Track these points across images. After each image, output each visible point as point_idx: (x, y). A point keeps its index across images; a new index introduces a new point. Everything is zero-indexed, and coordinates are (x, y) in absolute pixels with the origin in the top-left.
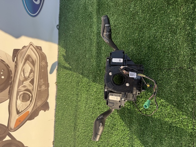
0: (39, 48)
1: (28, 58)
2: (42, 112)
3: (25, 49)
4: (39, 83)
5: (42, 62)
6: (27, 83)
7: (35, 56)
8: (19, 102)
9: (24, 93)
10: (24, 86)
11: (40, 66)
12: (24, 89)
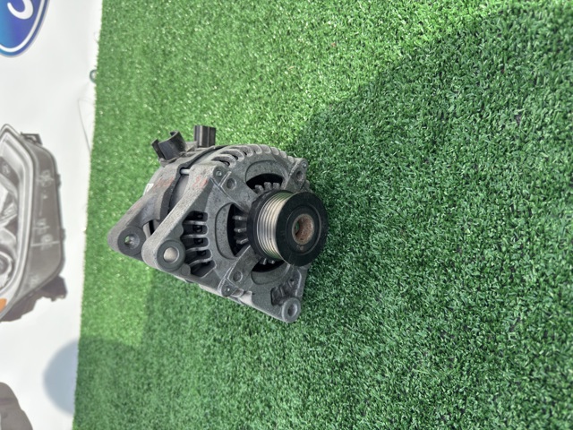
0: (31, 139)
4: (34, 229)
5: (41, 173)
11: (37, 184)
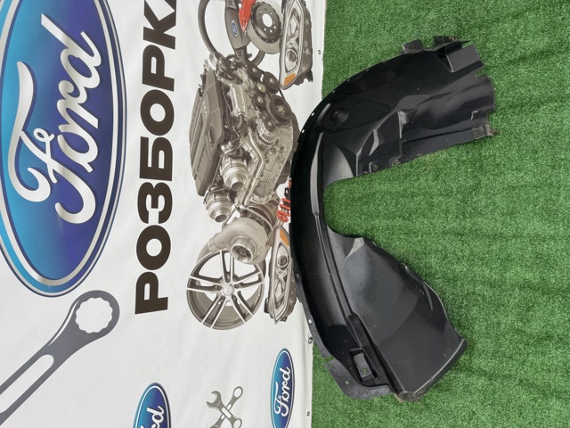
1: (294, 12)
2: (306, 80)
3: (291, 2)
6: (293, 40)
8: (287, 59)
9: (291, 52)
10: (291, 44)
12: (290, 46)
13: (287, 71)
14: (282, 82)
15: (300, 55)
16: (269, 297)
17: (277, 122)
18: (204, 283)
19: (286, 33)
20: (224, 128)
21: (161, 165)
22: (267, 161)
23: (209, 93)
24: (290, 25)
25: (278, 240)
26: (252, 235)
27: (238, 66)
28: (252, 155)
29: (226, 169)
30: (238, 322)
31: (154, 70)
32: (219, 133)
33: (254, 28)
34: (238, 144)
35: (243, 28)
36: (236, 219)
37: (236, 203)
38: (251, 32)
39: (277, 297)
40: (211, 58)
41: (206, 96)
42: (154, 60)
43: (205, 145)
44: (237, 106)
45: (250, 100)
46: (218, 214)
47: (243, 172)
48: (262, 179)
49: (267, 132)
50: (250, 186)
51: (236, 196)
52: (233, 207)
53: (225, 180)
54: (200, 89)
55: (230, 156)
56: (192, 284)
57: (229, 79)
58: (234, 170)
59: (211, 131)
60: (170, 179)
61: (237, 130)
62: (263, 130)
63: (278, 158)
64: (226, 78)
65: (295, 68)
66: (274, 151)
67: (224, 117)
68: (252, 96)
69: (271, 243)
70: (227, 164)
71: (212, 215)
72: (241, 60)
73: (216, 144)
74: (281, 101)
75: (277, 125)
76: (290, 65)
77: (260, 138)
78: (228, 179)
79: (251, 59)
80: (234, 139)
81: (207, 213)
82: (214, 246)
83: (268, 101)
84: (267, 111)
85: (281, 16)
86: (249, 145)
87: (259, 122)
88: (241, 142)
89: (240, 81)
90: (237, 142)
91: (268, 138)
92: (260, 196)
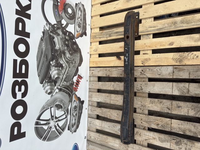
1: (80, 9)
2: (84, 35)
3: (79, 4)
6: (79, 20)
7: (82, 9)
8: (77, 27)
9: (79, 24)
10: (79, 21)
12: (78, 22)
13: (77, 32)
14: (76, 36)
15: (82, 26)
16: (70, 124)
17: (73, 51)
18: (42, 122)
19: (77, 16)
20: (52, 54)
21: (23, 71)
22: (70, 68)
23: (46, 39)
24: (78, 14)
25: (74, 99)
26: (63, 99)
27: (58, 28)
28: (64, 65)
29: (53, 72)
30: (57, 136)
31: (20, 29)
32: (50, 56)
33: (65, 14)
34: (58, 61)
35: (60, 13)
36: (57, 92)
37: (57, 86)
38: (63, 15)
39: (73, 123)
40: (47, 24)
41: (44, 41)
42: (20, 24)
43: (44, 62)
44: (57, 45)
45: (63, 43)
46: (49, 91)
47: (60, 72)
48: (68, 75)
49: (70, 56)
50: (63, 78)
51: (57, 83)
52: (56, 87)
53: (52, 76)
54: (42, 38)
55: (55, 66)
56: (37, 123)
57: (54, 34)
58: (56, 72)
59: (46, 56)
60: (27, 78)
61: (57, 55)
62: (68, 55)
63: (74, 66)
64: (53, 33)
65: (80, 30)
66: (72, 63)
67: (52, 50)
68: (64, 41)
69: (71, 101)
70: (53, 70)
71: (46, 92)
72: (59, 26)
73: (48, 61)
74: (75, 43)
75: (73, 53)
76: (78, 29)
77: (67, 58)
78: (54, 76)
79: (63, 26)
80: (56, 59)
81: (44, 91)
82: (47, 105)
83: (70, 43)
84: (69, 47)
85: (75, 10)
86: (62, 61)
87: (66, 52)
88: (59, 60)
89: (59, 35)
90: (58, 60)
91: (70, 58)
92: (67, 82)
